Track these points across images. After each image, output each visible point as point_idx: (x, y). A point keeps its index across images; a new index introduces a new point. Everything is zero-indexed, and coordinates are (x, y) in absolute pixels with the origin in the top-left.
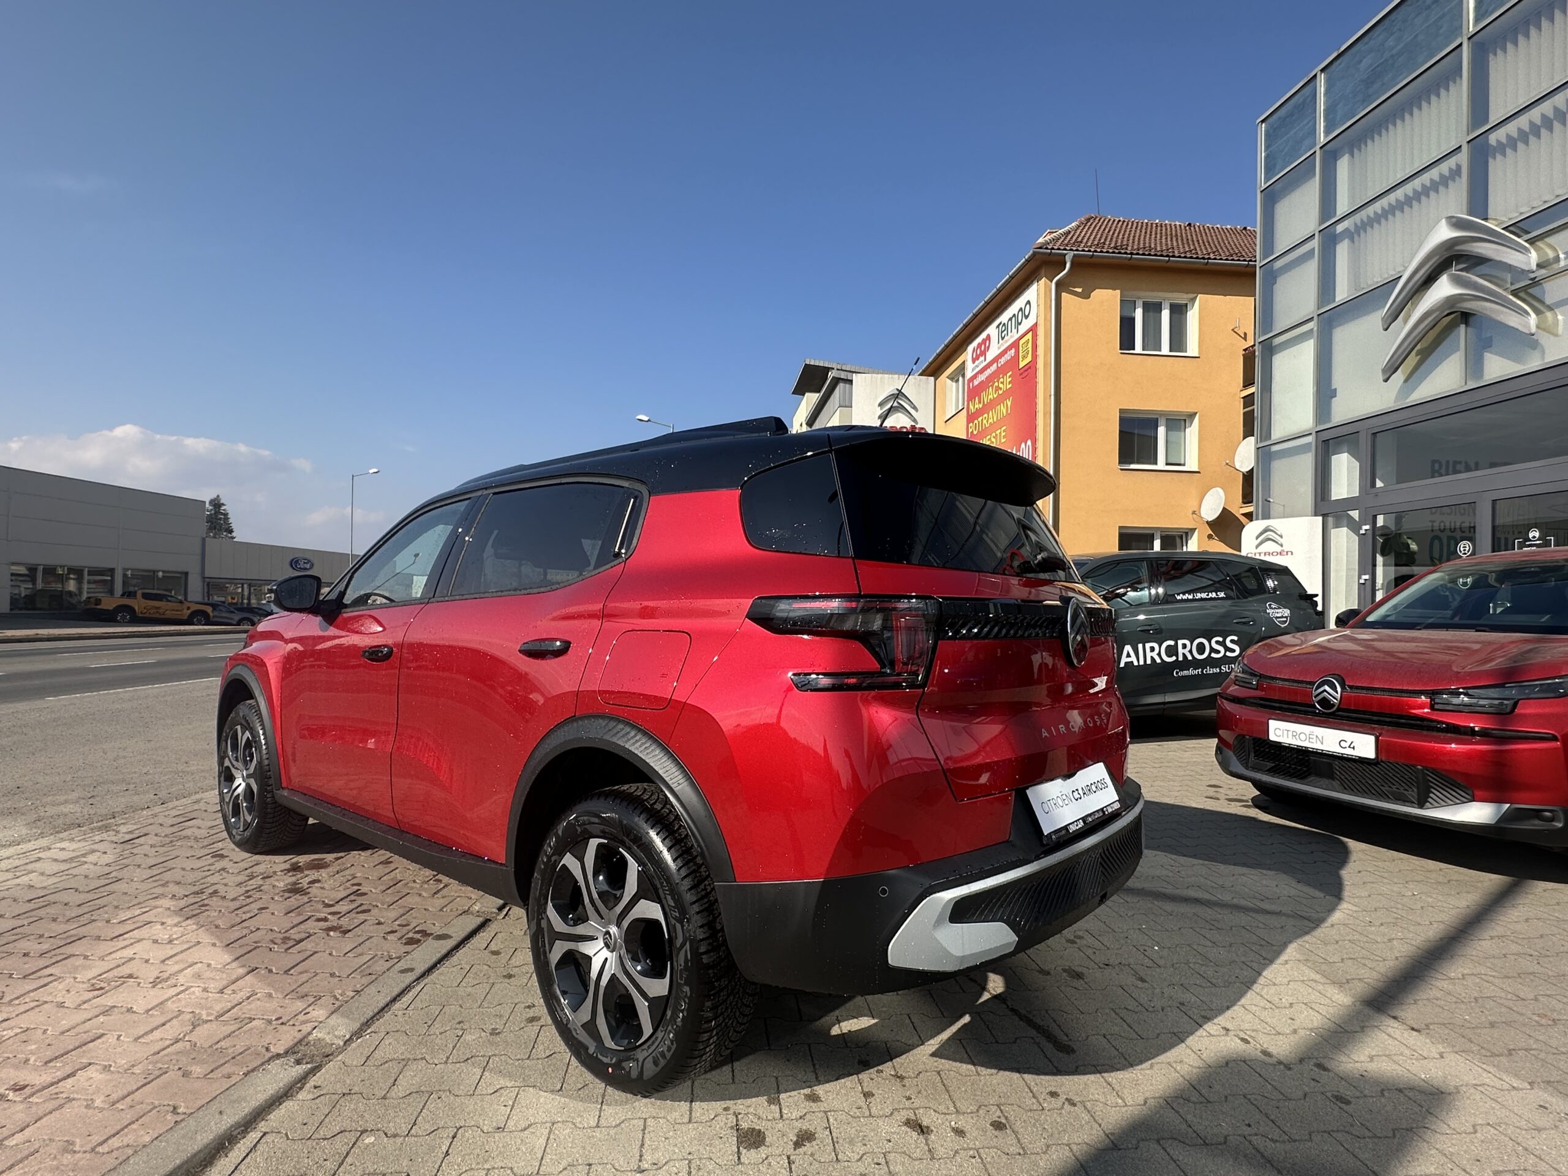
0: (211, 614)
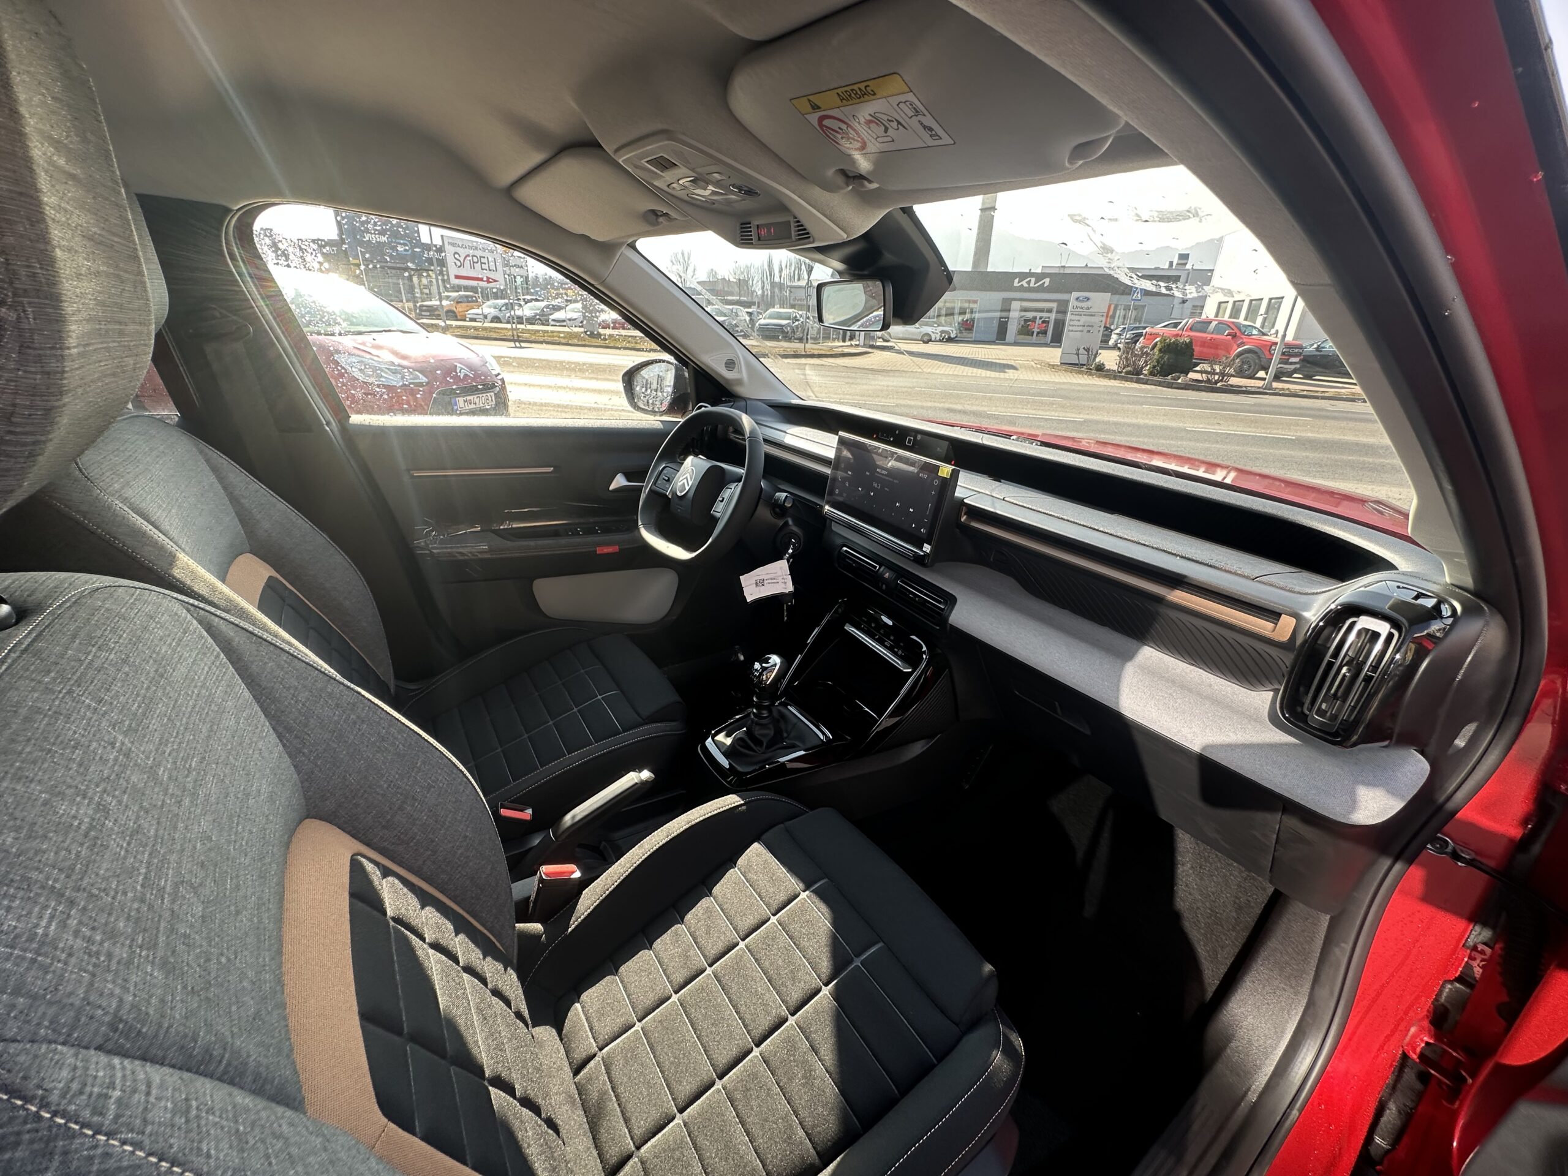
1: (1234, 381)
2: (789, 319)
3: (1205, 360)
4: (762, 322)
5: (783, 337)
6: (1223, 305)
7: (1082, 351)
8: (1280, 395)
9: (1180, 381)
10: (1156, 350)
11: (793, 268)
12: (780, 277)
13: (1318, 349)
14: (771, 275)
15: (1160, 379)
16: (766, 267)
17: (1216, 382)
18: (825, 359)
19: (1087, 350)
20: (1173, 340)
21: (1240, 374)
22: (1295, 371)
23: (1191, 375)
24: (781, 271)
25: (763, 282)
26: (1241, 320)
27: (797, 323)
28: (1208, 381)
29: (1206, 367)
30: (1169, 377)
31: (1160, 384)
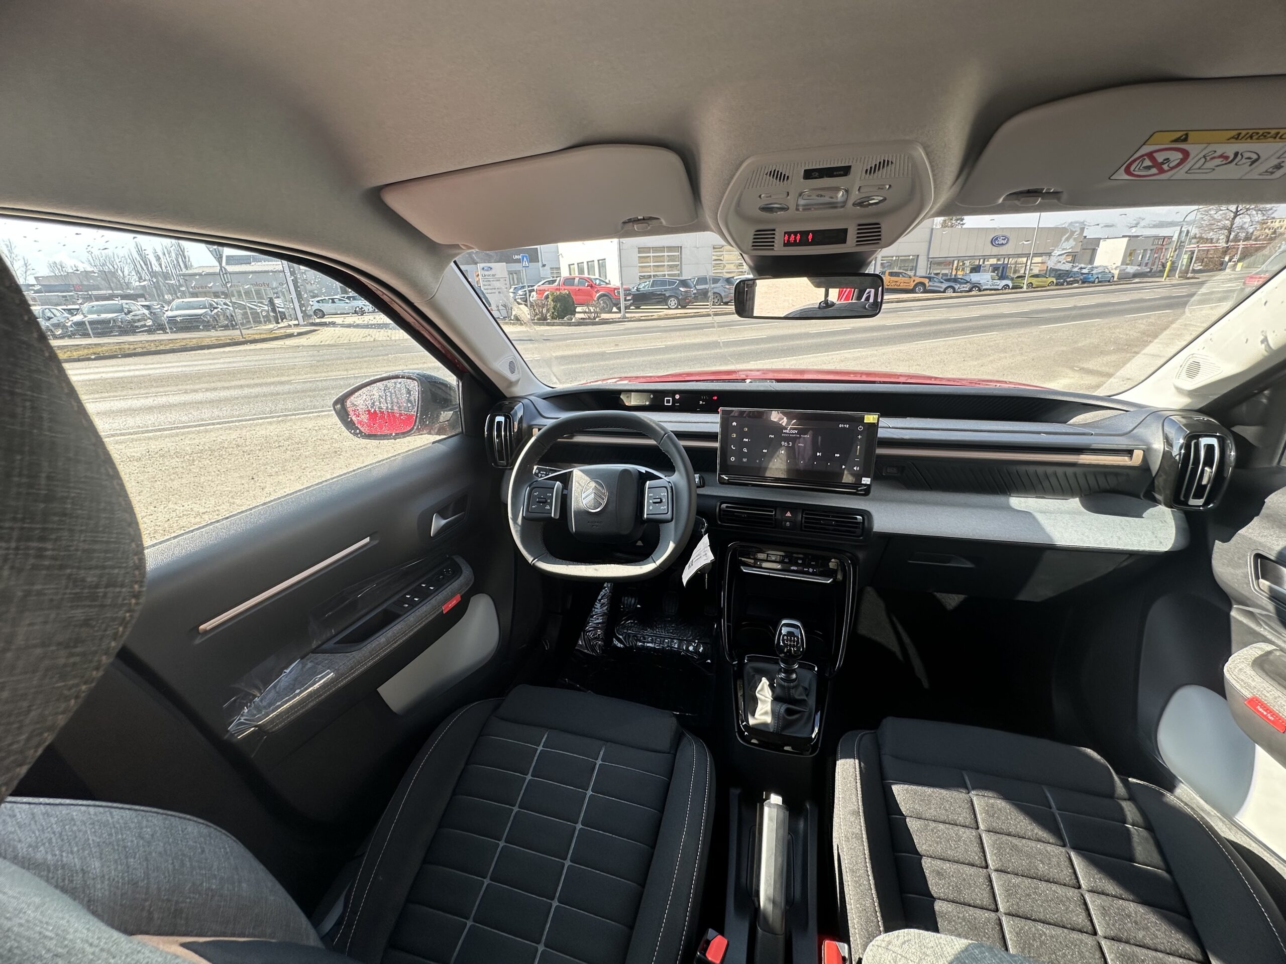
0: (927, 285)
1: (604, 316)
2: (205, 308)
3: (582, 304)
4: (170, 314)
5: (204, 326)
6: (572, 266)
7: (501, 308)
8: (633, 321)
9: (573, 321)
10: (550, 300)
11: (173, 255)
12: (160, 265)
13: (638, 290)
14: (146, 264)
15: (561, 321)
16: (136, 255)
17: (595, 318)
18: (272, 342)
19: (505, 306)
20: (558, 293)
21: (603, 310)
22: (631, 305)
23: (578, 316)
24: (158, 258)
25: (138, 272)
26: (586, 275)
27: (216, 311)
28: (589, 318)
29: (585, 308)
30: (565, 319)
31: (562, 324)
